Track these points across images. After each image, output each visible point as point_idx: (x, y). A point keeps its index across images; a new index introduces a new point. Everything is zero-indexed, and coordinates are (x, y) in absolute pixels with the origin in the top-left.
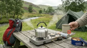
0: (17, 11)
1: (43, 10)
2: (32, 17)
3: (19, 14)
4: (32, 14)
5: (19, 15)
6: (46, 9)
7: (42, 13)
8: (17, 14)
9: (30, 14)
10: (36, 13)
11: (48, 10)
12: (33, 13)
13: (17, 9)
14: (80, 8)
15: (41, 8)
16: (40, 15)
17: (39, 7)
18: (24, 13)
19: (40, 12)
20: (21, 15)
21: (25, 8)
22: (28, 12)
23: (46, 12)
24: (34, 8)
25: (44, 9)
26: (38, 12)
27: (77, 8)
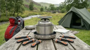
0: (17, 8)
1: (44, 8)
2: (33, 15)
3: (19, 11)
4: (33, 12)
5: (19, 13)
6: (48, 7)
7: (44, 11)
8: (17, 12)
9: (31, 12)
10: (37, 11)
11: (50, 8)
12: (34, 10)
13: (17, 6)
14: (84, 6)
15: (42, 6)
16: (41, 13)
17: (40, 5)
18: (24, 11)
19: (42, 10)
20: (21, 12)
21: (25, 5)
22: (29, 10)
23: (48, 10)
24: (35, 6)
25: (46, 7)
26: (39, 10)
27: (80, 6)
